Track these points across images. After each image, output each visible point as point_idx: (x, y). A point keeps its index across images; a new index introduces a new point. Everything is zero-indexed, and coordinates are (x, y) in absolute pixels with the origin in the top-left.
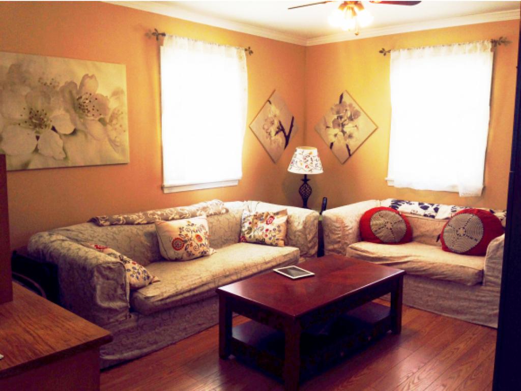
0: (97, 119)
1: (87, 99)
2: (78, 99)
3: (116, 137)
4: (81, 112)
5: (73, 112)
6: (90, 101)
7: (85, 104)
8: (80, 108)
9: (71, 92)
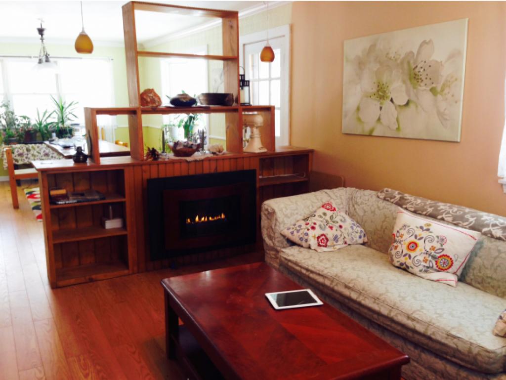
0: (429, 89)
1: (422, 68)
2: (414, 69)
3: (445, 109)
4: (416, 82)
5: (408, 82)
6: (424, 70)
7: (419, 74)
8: (415, 78)
9: (409, 63)
